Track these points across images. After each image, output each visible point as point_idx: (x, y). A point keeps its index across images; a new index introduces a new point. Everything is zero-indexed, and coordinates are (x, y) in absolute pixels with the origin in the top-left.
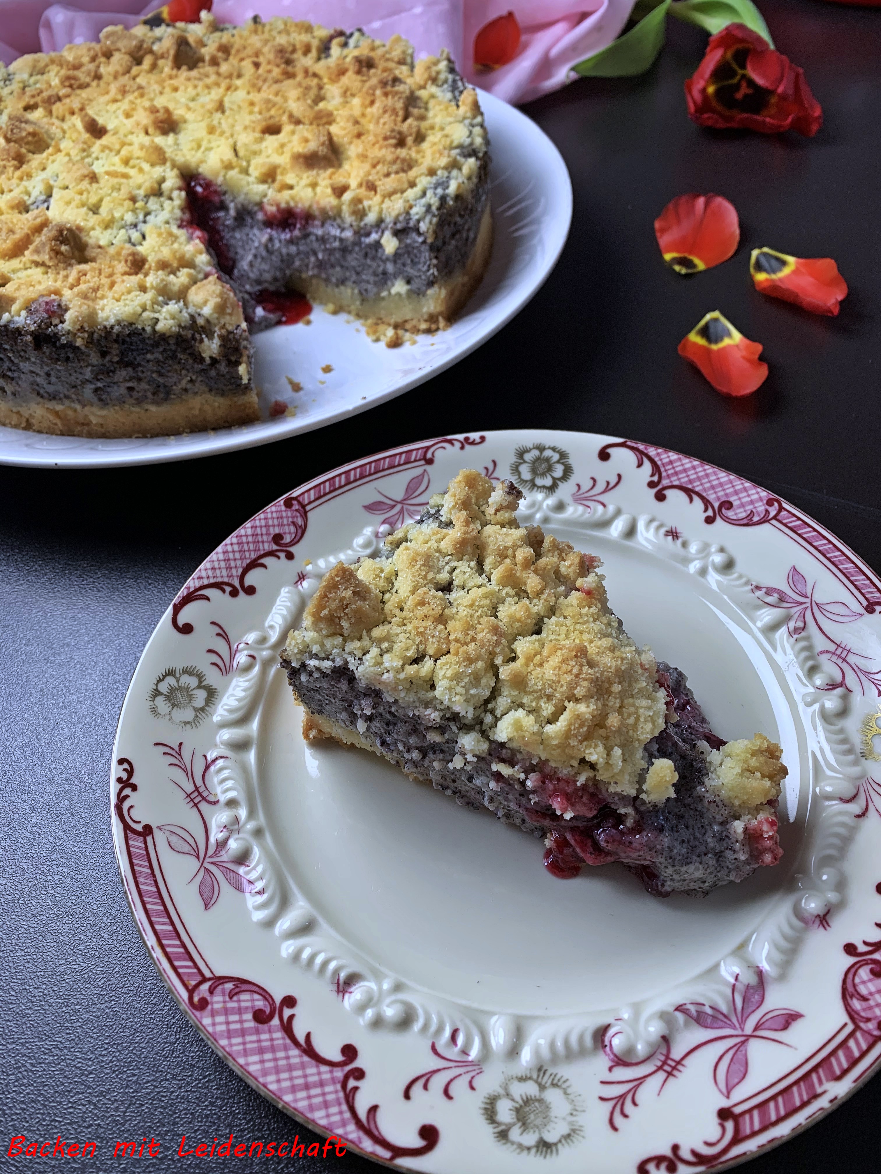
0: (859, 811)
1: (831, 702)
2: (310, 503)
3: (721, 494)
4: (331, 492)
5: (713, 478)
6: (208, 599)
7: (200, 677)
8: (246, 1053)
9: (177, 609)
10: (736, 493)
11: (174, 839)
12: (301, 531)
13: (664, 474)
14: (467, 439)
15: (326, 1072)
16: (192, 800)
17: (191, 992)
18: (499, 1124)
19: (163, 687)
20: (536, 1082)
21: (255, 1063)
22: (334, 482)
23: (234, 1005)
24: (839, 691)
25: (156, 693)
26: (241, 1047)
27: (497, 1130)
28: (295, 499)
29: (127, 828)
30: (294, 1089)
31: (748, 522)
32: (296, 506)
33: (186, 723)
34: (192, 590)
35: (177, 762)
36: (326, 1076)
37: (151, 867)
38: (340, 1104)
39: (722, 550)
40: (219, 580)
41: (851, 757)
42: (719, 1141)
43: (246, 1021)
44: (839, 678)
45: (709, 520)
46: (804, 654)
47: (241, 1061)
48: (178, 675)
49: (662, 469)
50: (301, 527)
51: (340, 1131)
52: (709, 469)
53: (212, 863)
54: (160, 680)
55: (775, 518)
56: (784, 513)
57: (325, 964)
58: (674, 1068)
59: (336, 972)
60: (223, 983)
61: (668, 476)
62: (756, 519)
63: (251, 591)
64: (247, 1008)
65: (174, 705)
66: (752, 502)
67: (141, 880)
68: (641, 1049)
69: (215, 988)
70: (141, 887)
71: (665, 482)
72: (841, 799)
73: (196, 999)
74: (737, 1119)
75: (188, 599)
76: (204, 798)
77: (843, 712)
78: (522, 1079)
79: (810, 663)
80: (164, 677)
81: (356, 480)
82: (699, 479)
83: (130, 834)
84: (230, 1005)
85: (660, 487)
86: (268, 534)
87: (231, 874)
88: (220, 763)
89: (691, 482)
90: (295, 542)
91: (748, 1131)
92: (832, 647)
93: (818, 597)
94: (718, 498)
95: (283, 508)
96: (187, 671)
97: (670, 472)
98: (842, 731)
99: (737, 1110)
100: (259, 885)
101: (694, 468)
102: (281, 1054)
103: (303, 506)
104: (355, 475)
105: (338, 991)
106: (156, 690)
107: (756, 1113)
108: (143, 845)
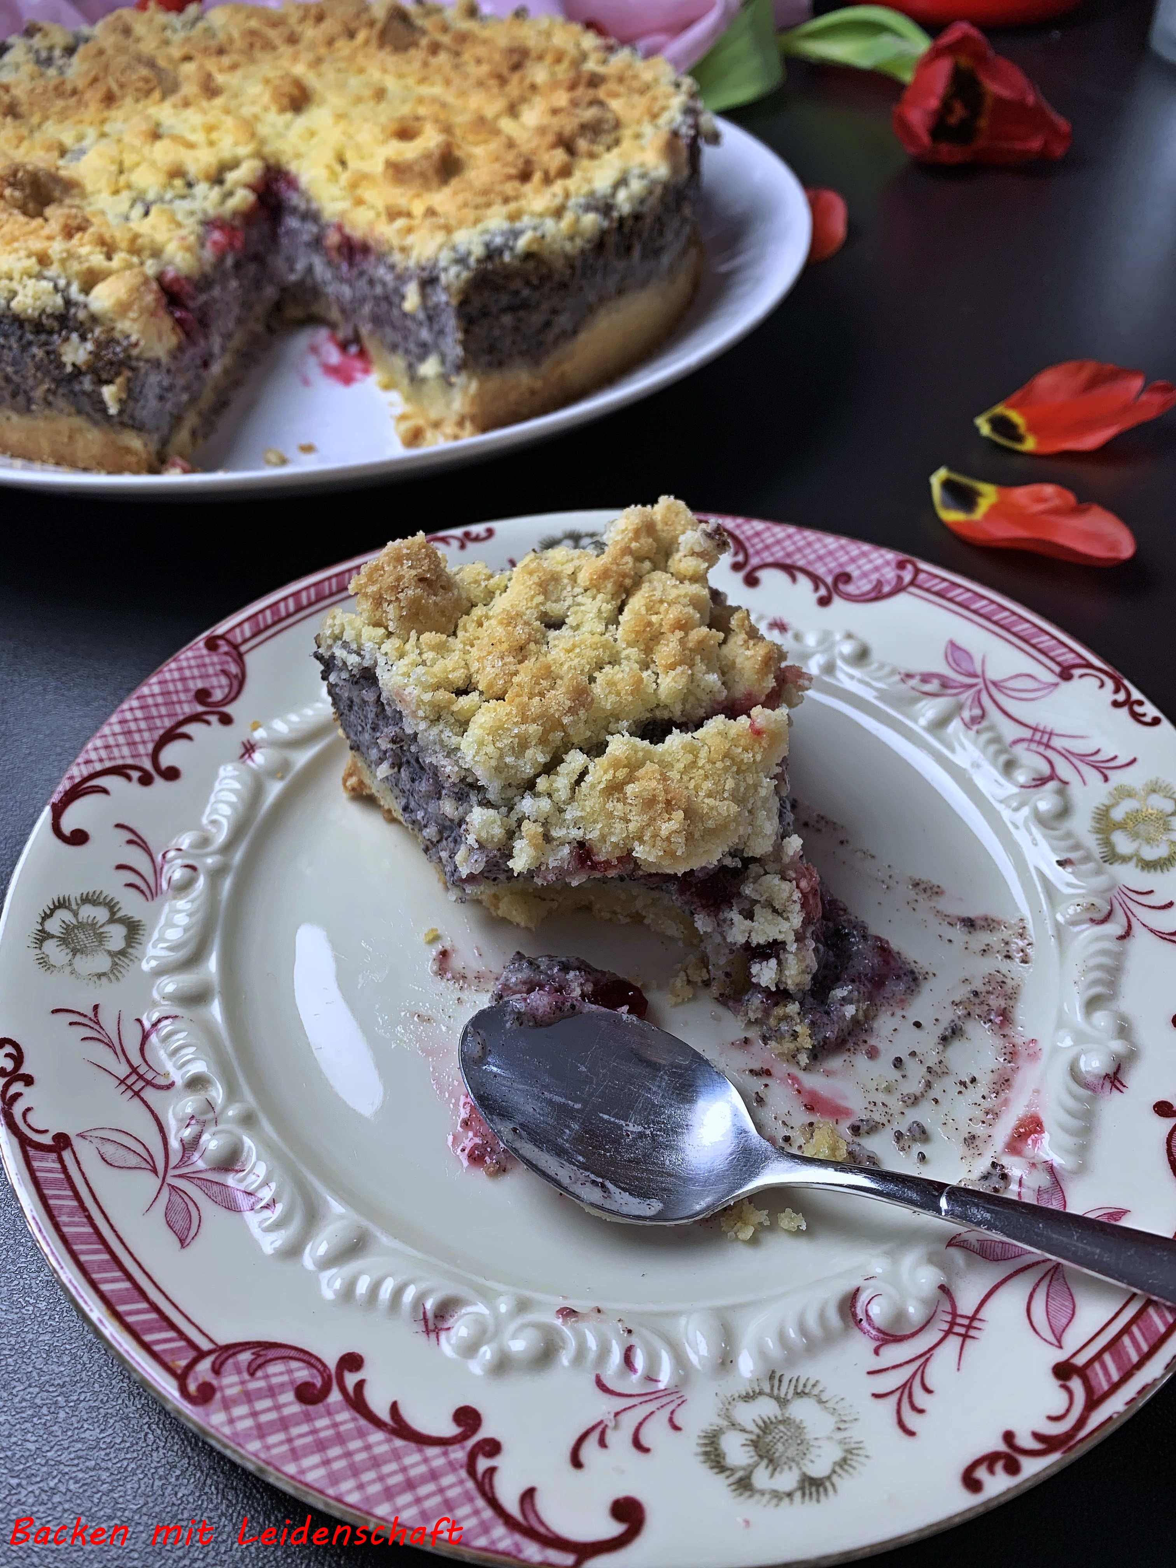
0: (1120, 931)
1: (1046, 801)
2: (245, 641)
3: (833, 565)
4: (275, 623)
5: (817, 546)
6: (105, 791)
7: (111, 906)
8: (295, 1455)
9: (58, 811)
10: (853, 560)
11: (109, 1150)
12: (238, 683)
13: (751, 551)
14: (467, 535)
15: (436, 1457)
16: (129, 1087)
17: (181, 1378)
18: (733, 1470)
19: (54, 926)
20: (771, 1396)
21: (315, 1467)
22: (278, 610)
23: (261, 1384)
24: (1052, 785)
25: (43, 936)
26: (285, 1448)
27: (732, 1480)
28: (222, 637)
29: (24, 1142)
30: (389, 1494)
31: (877, 595)
32: (224, 648)
33: (99, 976)
34: (77, 780)
35: (94, 1034)
36: (439, 1462)
37: (77, 1196)
38: (471, 1500)
39: (849, 636)
40: (120, 762)
41: (1091, 866)
42: (1068, 1410)
43: (285, 1405)
44: (1046, 770)
45: (824, 602)
46: (992, 748)
47: (291, 1469)
48: (74, 907)
49: (747, 544)
50: (236, 676)
51: (482, 1542)
52: (810, 535)
53: (180, 1176)
54: (46, 917)
55: (912, 583)
56: (922, 576)
57: (398, 1293)
58: (969, 1327)
59: (419, 1301)
60: (234, 1354)
61: (758, 553)
62: (886, 589)
63: (172, 774)
64: (282, 1385)
65: (75, 951)
66: (877, 569)
67: (63, 1219)
68: (915, 1311)
69: (222, 1363)
70: (65, 1229)
71: (755, 561)
72: (1092, 920)
73: (192, 1387)
74: (1082, 1372)
75: (74, 794)
76: (149, 1083)
77: (1064, 812)
78: (748, 1398)
79: (1003, 758)
80: (52, 911)
81: (310, 604)
82: (799, 550)
83: (32, 1152)
84: (253, 1385)
85: (748, 568)
86: (186, 690)
87: (215, 1188)
88: (167, 1026)
89: (789, 555)
90: (229, 699)
91: (1105, 1386)
92: (1028, 734)
93: (993, 674)
94: (830, 571)
95: (205, 652)
96: (87, 900)
97: (760, 546)
98: (1069, 835)
99: (1080, 1360)
100: (266, 1194)
101: (789, 536)
102: (355, 1445)
103: (236, 647)
104: (309, 597)
105: (428, 1332)
106: (42, 931)
107: (1107, 1357)
108: (57, 1166)
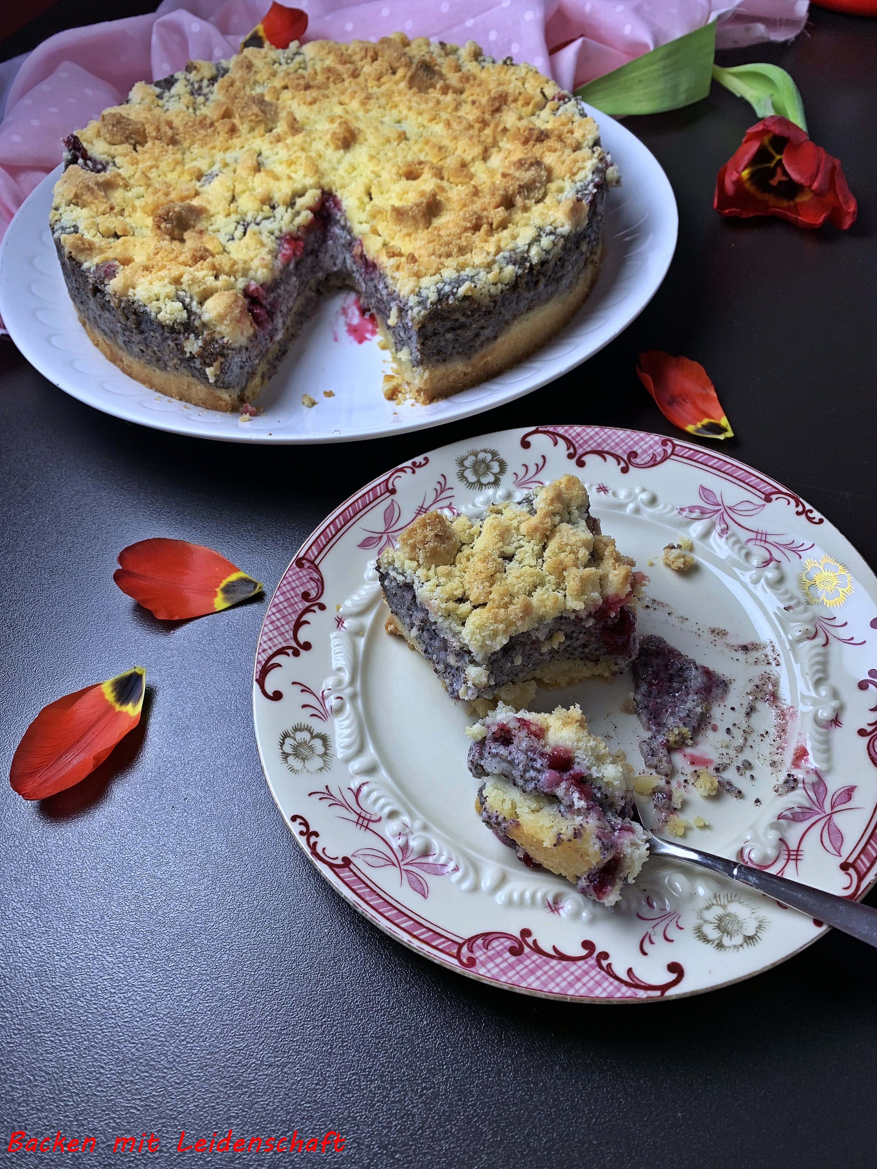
0: (824, 642)
1: (770, 573)
2: (316, 557)
3: (625, 448)
4: (328, 543)
5: (614, 437)
6: (279, 665)
7: (309, 730)
8: (523, 978)
9: (261, 683)
10: (636, 443)
11: (369, 859)
12: (320, 583)
13: (577, 445)
14: (414, 464)
15: (583, 965)
16: (362, 825)
17: (458, 957)
18: (713, 941)
19: (288, 749)
20: (718, 905)
21: (534, 981)
22: (327, 534)
23: (493, 952)
24: (773, 564)
25: (286, 756)
26: (517, 976)
27: (714, 945)
28: (303, 558)
29: (331, 866)
30: (571, 985)
31: (654, 463)
32: (307, 565)
33: (321, 769)
34: (263, 663)
35: (332, 802)
36: (585, 967)
37: (368, 886)
38: (607, 979)
39: (644, 490)
40: (280, 646)
41: (801, 607)
42: (851, 884)
43: (508, 958)
44: (768, 556)
45: (625, 470)
46: (737, 546)
47: (524, 984)
48: (292, 735)
49: (574, 442)
50: (318, 580)
51: (619, 995)
52: (609, 431)
53: (407, 864)
54: (282, 744)
55: (672, 453)
56: (677, 448)
57: (533, 896)
58: (797, 855)
59: (544, 898)
60: (474, 942)
61: (580, 446)
62: (659, 459)
63: (307, 646)
64: (502, 950)
65: (304, 759)
66: (651, 447)
67: (367, 898)
68: (771, 852)
69: (472, 947)
70: (371, 903)
71: (580, 451)
72: (808, 638)
73: (465, 961)
74: (853, 865)
75: (265, 671)
76: (369, 820)
77: (781, 580)
78: (707, 908)
79: (744, 552)
80: (283, 740)
81: (342, 527)
82: (604, 441)
83: (337, 870)
84: (490, 953)
85: (577, 456)
86: (297, 595)
87: (425, 866)
88: (365, 789)
89: (599, 445)
90: (320, 594)
91: (865, 870)
92: (753, 535)
93: (728, 502)
94: (625, 452)
95: (298, 569)
96: (296, 729)
97: (581, 442)
98: (786, 592)
99: (851, 860)
100: (452, 865)
101: (597, 433)
102: (546, 968)
103: (312, 562)
104: (340, 523)
105: (553, 911)
106: (284, 753)
107: (862, 857)
108: (351, 873)
